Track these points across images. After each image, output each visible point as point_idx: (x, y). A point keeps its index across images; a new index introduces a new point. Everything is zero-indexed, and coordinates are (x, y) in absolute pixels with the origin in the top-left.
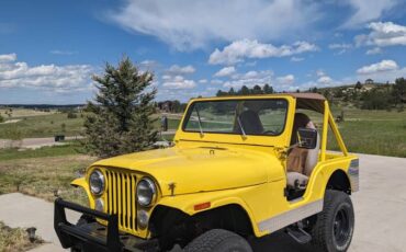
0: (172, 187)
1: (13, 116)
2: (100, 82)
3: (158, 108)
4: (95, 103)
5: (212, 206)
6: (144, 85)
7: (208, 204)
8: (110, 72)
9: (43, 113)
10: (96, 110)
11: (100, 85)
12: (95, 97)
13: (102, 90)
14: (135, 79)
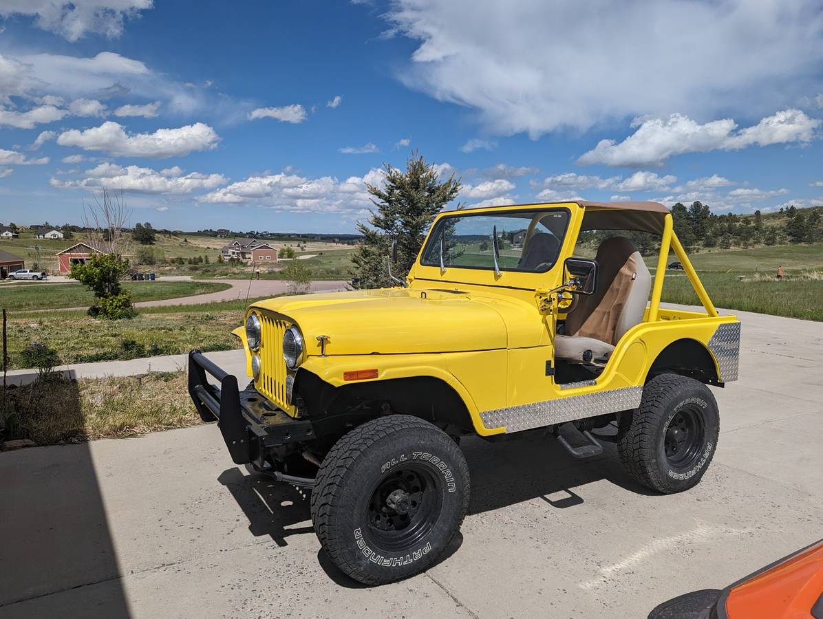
0: (323, 341)
1: (307, 249)
2: (379, 195)
3: (507, 242)
4: (372, 229)
5: (381, 377)
6: (445, 200)
7: (375, 372)
8: (393, 180)
9: (346, 247)
10: (370, 238)
11: (379, 201)
12: (372, 219)
13: (383, 209)
14: (432, 191)
